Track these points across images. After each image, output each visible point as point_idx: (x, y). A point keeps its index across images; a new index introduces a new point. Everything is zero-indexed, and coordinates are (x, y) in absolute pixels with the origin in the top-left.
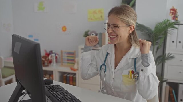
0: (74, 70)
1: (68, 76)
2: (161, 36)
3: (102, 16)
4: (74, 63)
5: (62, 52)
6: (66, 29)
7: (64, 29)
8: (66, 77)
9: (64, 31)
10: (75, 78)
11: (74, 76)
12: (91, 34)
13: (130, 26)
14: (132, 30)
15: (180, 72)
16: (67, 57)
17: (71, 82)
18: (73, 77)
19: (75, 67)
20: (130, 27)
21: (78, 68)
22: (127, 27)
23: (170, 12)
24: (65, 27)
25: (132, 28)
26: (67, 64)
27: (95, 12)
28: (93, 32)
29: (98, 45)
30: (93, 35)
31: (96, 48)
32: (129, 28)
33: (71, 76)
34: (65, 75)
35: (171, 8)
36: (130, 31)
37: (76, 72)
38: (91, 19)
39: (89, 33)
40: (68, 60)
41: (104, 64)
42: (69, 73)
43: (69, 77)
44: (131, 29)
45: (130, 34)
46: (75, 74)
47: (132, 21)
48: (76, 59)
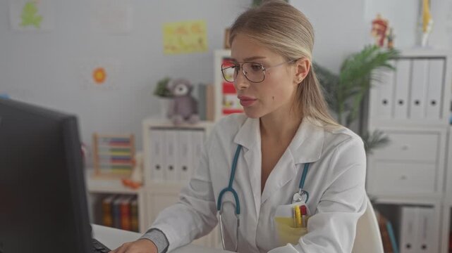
0: (132, 185)
1: (117, 202)
2: (356, 89)
3: (200, 41)
4: (131, 168)
5: (95, 138)
6: (104, 76)
7: (99, 75)
8: (112, 205)
9: (100, 81)
10: (137, 207)
11: (134, 203)
12: (174, 87)
13: (296, 61)
14: (304, 71)
15: (404, 178)
16: (113, 150)
17: (126, 221)
18: (130, 206)
19: (136, 177)
20: (298, 64)
21: (143, 178)
22: (290, 64)
23: (374, 29)
24: (101, 70)
25: (305, 65)
26: (111, 171)
27: (181, 30)
28: (180, 81)
29: (195, 117)
30: (181, 89)
31: (192, 123)
32: (293, 69)
33: (126, 202)
34: (108, 201)
35: (374, 18)
36: (297, 75)
37: (140, 191)
38: (173, 48)
39: (170, 85)
40: (114, 159)
41: (230, 189)
42: (118, 196)
43: (120, 206)
44: (301, 70)
45: (299, 84)
46: (135, 197)
47: (299, 48)
48: (138, 156)
